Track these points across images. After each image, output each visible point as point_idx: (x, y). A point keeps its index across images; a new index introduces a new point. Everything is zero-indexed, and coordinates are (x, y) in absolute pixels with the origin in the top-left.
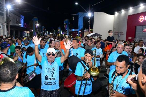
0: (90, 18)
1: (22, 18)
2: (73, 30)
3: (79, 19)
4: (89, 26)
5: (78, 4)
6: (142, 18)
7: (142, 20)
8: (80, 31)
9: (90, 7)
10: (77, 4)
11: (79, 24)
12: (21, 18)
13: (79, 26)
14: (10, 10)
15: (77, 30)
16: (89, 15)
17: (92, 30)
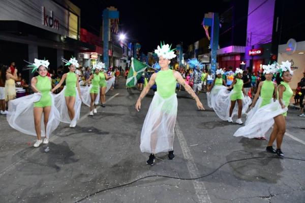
1: (70, 11)
2: (230, 49)
3: (249, 18)
11: (248, 32)
12: (67, 11)
13: (248, 36)
15: (241, 50)
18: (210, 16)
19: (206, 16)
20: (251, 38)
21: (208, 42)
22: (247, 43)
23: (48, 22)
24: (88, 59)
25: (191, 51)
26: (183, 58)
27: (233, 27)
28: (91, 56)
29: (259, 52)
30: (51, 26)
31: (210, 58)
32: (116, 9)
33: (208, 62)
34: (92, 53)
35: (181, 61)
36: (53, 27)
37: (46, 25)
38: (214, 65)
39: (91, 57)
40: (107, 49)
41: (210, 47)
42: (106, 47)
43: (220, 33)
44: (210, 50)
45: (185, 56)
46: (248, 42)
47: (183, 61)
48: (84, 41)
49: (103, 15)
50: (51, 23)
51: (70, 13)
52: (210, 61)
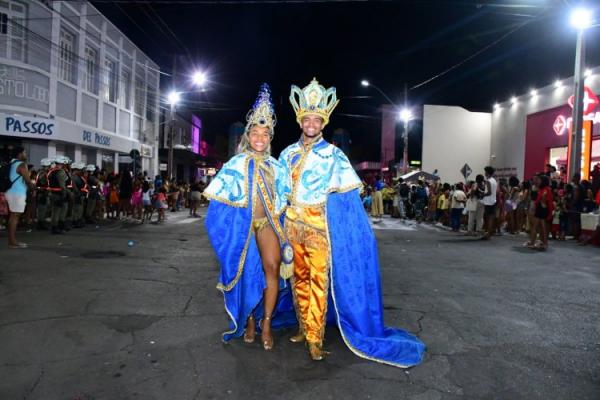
0: (406, 127)
4: (405, 150)
5: (370, 82)
6: (561, 122)
7: (561, 128)
8: (387, 169)
9: (406, 93)
10: (365, 83)
14: (175, 107)
16: (405, 115)
17: (418, 163)
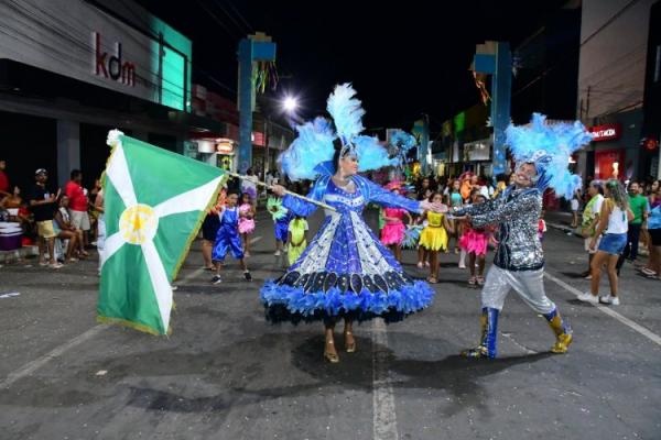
18: (489, 49)
19: (480, 49)
20: (588, 101)
21: (486, 113)
22: (579, 111)
23: (107, 68)
24: (210, 155)
25: (447, 134)
26: (430, 151)
27: (545, 74)
28: (216, 146)
29: (612, 132)
30: (115, 77)
31: (491, 148)
32: (270, 38)
33: (488, 158)
34: (219, 140)
35: (424, 157)
36: (120, 80)
37: (102, 75)
38: (501, 166)
39: (216, 150)
40: (248, 131)
41: (489, 124)
42: (245, 126)
43: (513, 91)
44: (491, 129)
45: (433, 147)
46: (582, 109)
47: (429, 158)
48: (199, 113)
49: (238, 53)
50: (116, 71)
51: (165, 49)
52: (491, 156)
